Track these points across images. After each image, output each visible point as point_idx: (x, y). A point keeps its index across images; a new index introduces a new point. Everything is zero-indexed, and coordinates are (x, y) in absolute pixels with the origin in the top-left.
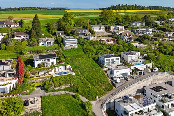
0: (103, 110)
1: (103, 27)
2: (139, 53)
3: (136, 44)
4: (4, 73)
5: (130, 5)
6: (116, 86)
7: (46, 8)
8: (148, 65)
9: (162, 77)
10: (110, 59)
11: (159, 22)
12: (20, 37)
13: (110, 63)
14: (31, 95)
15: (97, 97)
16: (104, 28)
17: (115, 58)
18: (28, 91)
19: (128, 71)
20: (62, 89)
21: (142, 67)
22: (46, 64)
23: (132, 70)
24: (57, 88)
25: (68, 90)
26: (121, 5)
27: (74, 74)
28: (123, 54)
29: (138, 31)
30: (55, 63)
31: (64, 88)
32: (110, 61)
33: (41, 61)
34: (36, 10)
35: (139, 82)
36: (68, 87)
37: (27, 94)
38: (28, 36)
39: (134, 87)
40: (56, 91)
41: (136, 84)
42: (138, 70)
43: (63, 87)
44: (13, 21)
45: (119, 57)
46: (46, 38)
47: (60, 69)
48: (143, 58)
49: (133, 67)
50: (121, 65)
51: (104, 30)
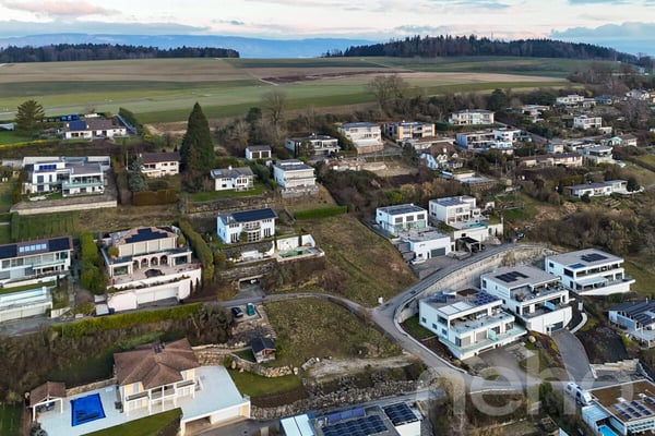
0: (395, 321)
1: (377, 130)
2: (474, 200)
3: (465, 177)
4: (164, 258)
5: (454, 37)
6: (422, 277)
8: (493, 227)
9: (525, 254)
10: (404, 216)
11: (534, 110)
12: (153, 166)
13: (405, 227)
15: (381, 300)
16: (379, 132)
17: (415, 214)
19: (445, 243)
21: (479, 234)
22: (254, 233)
23: (457, 241)
26: (422, 38)
27: (323, 254)
28: (435, 204)
29: (474, 138)
30: (272, 233)
32: (405, 221)
33: (240, 226)
35: (471, 267)
38: (177, 163)
39: (461, 277)
41: (464, 270)
42: (470, 240)
44: (96, 115)
45: (425, 212)
46: (230, 168)
47: (288, 245)
48: (483, 214)
49: (457, 235)
50: (431, 231)
51: (379, 137)
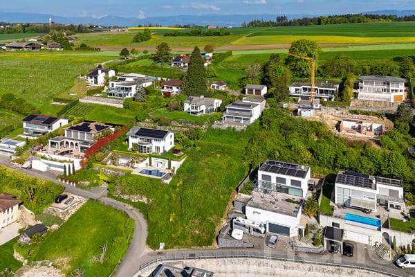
6: (221, 245)
7: (390, 17)
8: (394, 234)
10: (273, 175)
12: (171, 88)
14: (87, 192)
16: (403, 88)
17: (288, 178)
18: (87, 183)
20: (133, 201)
21: (364, 234)
22: (145, 147)
24: (126, 197)
25: (139, 208)
30: (161, 151)
31: (136, 201)
32: (274, 181)
33: (138, 139)
34: (359, 21)
36: (144, 203)
37: (82, 188)
40: (122, 200)
43: (135, 199)
45: (303, 180)
49: (325, 222)
